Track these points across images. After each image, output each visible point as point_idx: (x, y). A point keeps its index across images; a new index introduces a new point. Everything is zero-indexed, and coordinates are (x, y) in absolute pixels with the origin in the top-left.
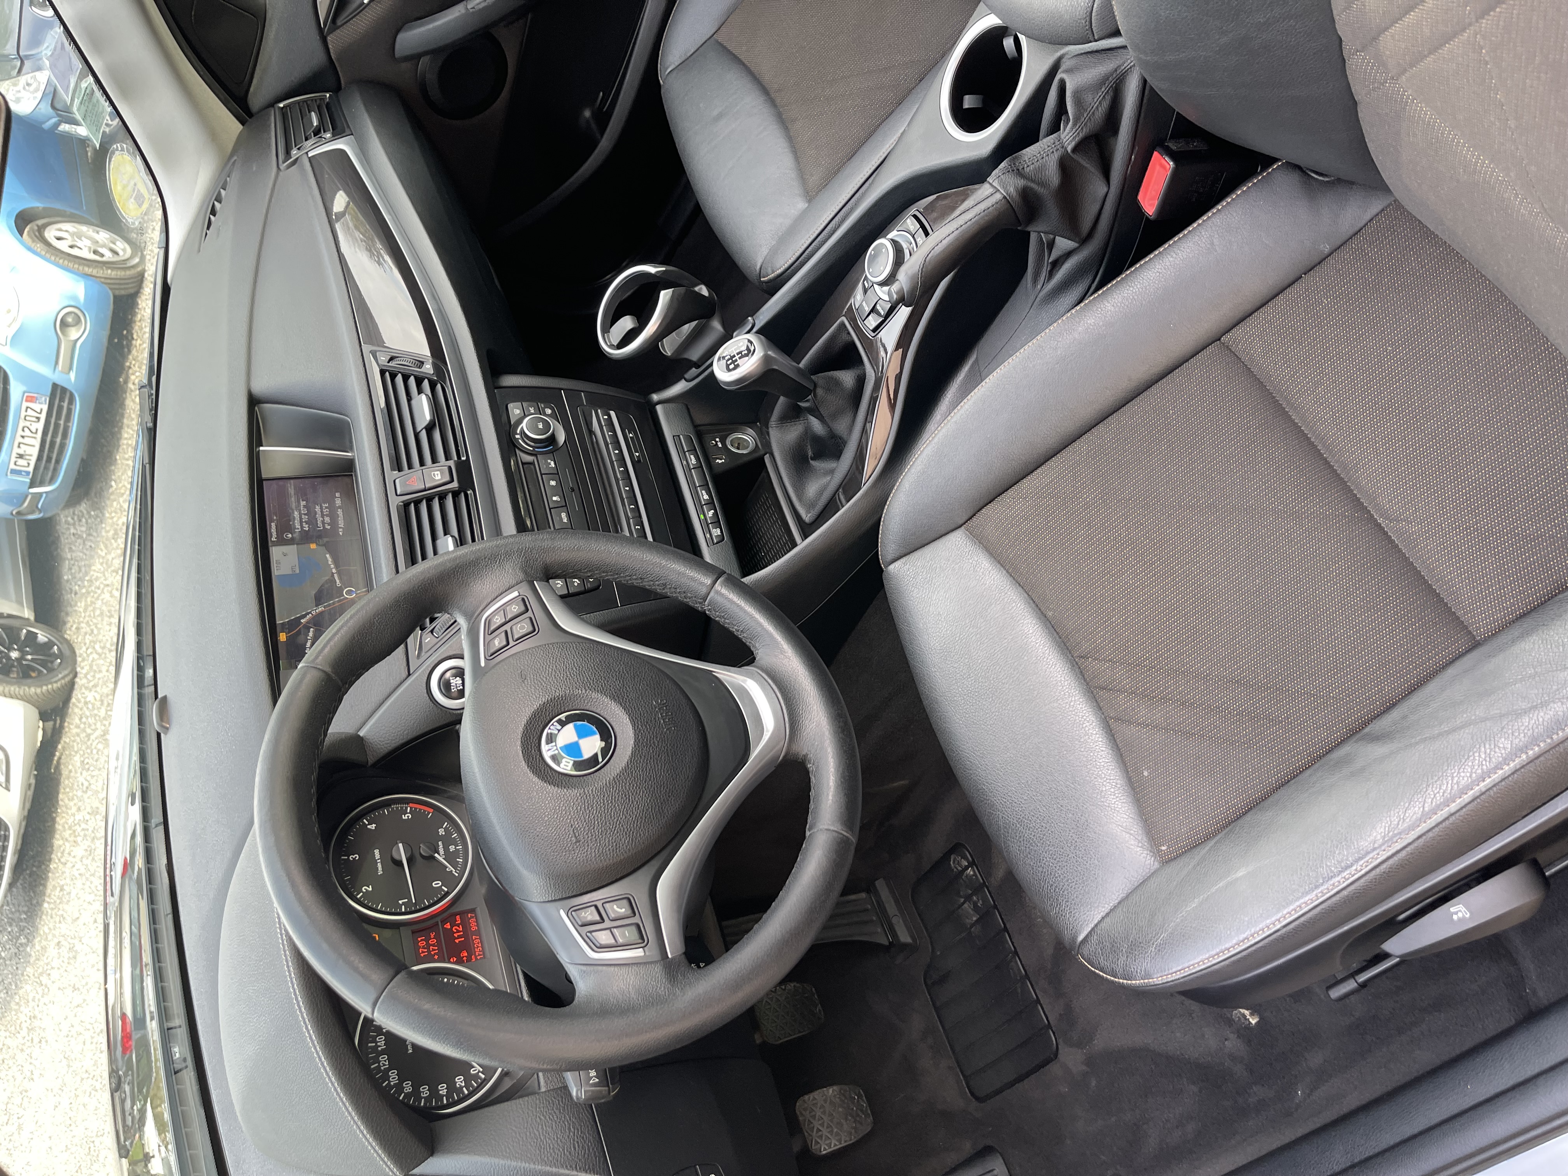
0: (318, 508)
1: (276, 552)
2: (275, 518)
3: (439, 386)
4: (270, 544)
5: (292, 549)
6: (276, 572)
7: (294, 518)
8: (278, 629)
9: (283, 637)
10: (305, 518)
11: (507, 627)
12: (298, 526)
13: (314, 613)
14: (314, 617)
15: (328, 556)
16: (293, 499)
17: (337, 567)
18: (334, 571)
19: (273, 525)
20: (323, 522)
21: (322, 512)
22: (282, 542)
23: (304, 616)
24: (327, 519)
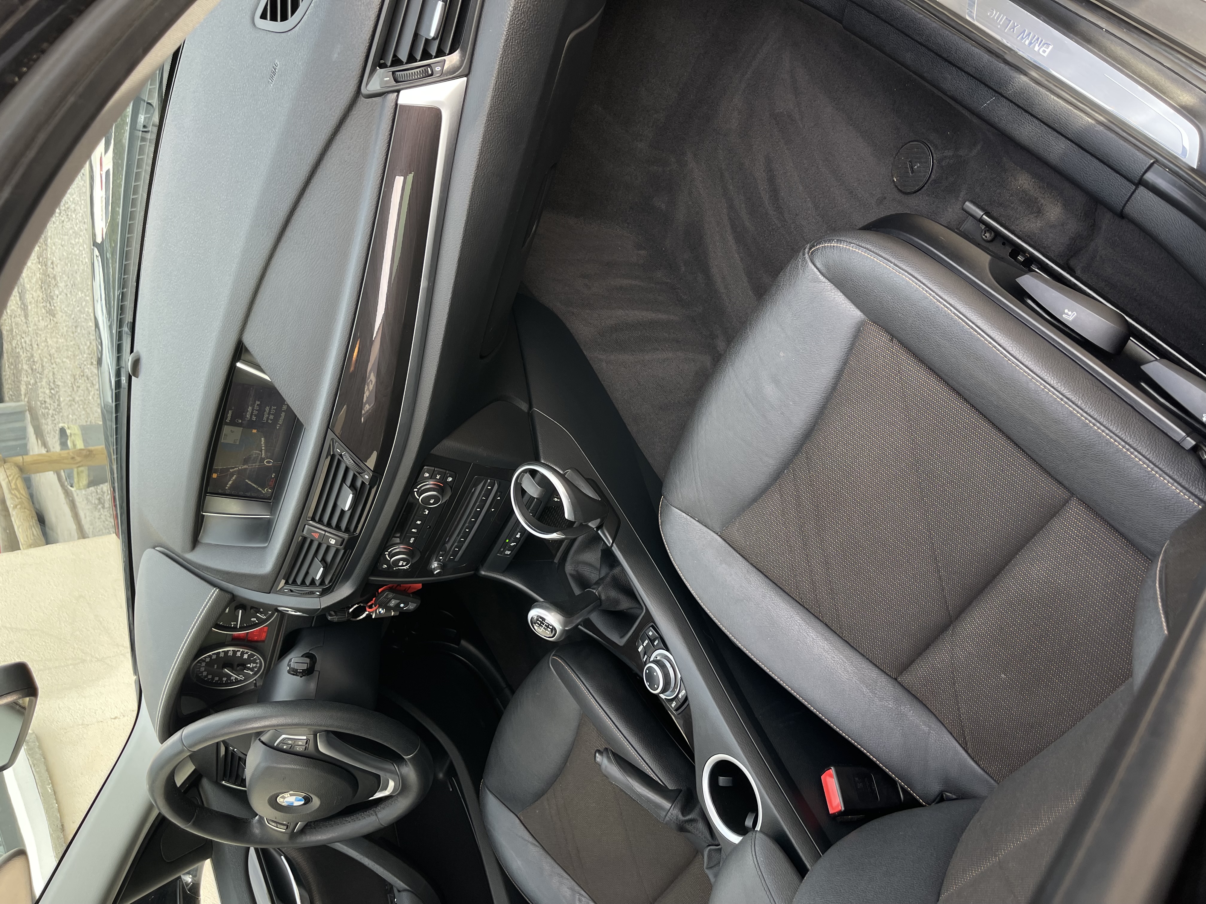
0: (267, 409)
2: (233, 408)
5: (238, 430)
6: (222, 440)
7: (247, 411)
8: (213, 472)
9: (215, 476)
10: (255, 412)
12: (248, 416)
13: (240, 468)
14: (239, 470)
15: (263, 439)
16: (251, 399)
17: (266, 447)
18: (263, 449)
19: (230, 412)
20: (268, 418)
21: (270, 411)
22: (233, 423)
23: (233, 468)
24: (272, 417)
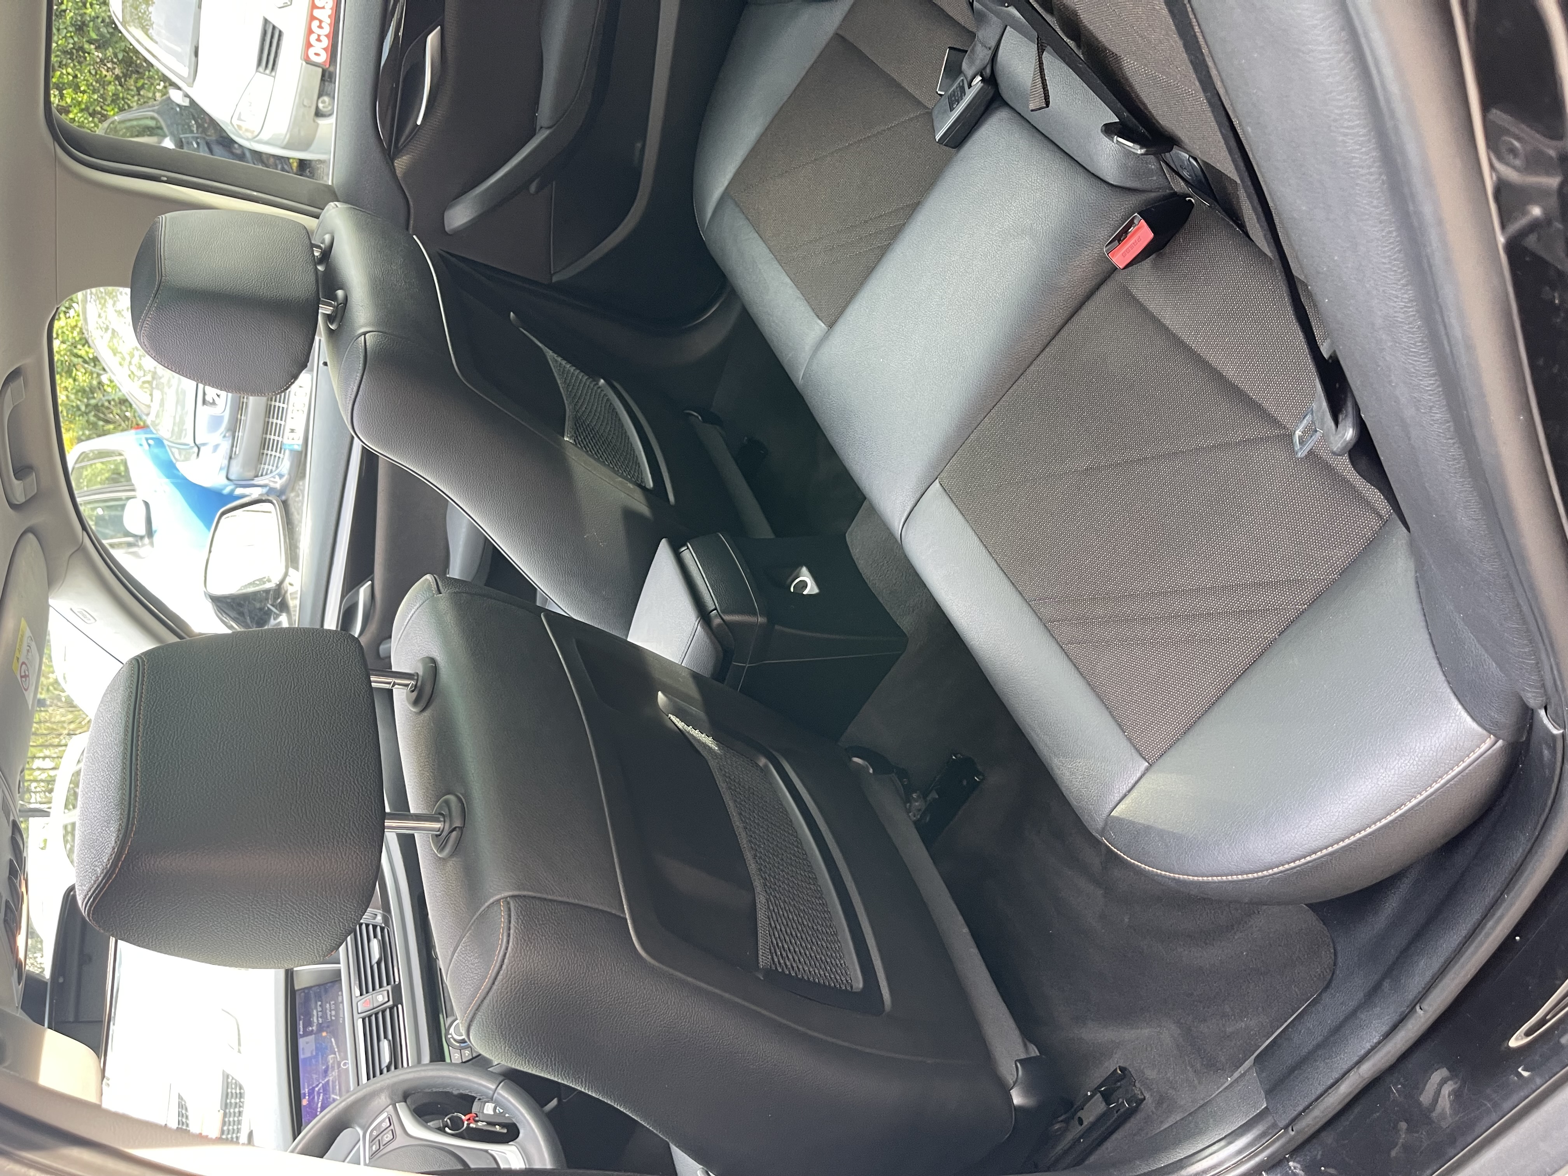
0: (328, 1005)
1: (302, 1042)
2: (301, 1017)
3: (386, 930)
4: (299, 1037)
5: (312, 1038)
6: (301, 1056)
7: (313, 1015)
8: (302, 1096)
9: (305, 1102)
10: (320, 1014)
11: (379, 1137)
12: (315, 1020)
13: (323, 1082)
14: (323, 1085)
15: (333, 1040)
16: (313, 1002)
17: (338, 1047)
18: (336, 1050)
19: (301, 1022)
20: (331, 1015)
21: (330, 1007)
22: (306, 1034)
23: (317, 1086)
24: (333, 1013)
